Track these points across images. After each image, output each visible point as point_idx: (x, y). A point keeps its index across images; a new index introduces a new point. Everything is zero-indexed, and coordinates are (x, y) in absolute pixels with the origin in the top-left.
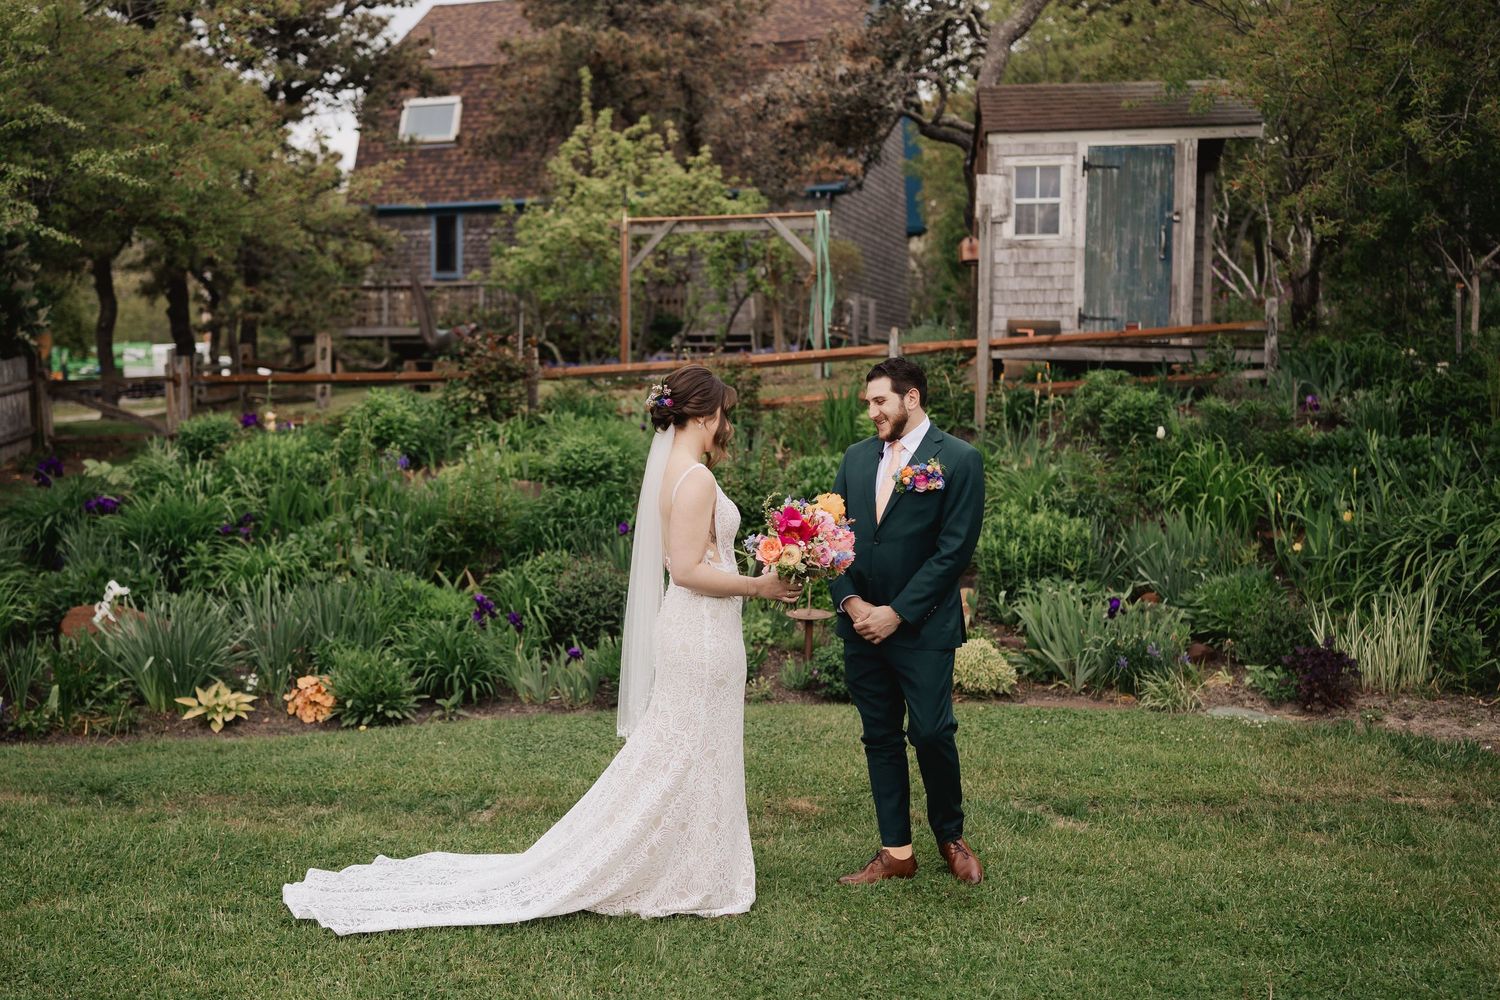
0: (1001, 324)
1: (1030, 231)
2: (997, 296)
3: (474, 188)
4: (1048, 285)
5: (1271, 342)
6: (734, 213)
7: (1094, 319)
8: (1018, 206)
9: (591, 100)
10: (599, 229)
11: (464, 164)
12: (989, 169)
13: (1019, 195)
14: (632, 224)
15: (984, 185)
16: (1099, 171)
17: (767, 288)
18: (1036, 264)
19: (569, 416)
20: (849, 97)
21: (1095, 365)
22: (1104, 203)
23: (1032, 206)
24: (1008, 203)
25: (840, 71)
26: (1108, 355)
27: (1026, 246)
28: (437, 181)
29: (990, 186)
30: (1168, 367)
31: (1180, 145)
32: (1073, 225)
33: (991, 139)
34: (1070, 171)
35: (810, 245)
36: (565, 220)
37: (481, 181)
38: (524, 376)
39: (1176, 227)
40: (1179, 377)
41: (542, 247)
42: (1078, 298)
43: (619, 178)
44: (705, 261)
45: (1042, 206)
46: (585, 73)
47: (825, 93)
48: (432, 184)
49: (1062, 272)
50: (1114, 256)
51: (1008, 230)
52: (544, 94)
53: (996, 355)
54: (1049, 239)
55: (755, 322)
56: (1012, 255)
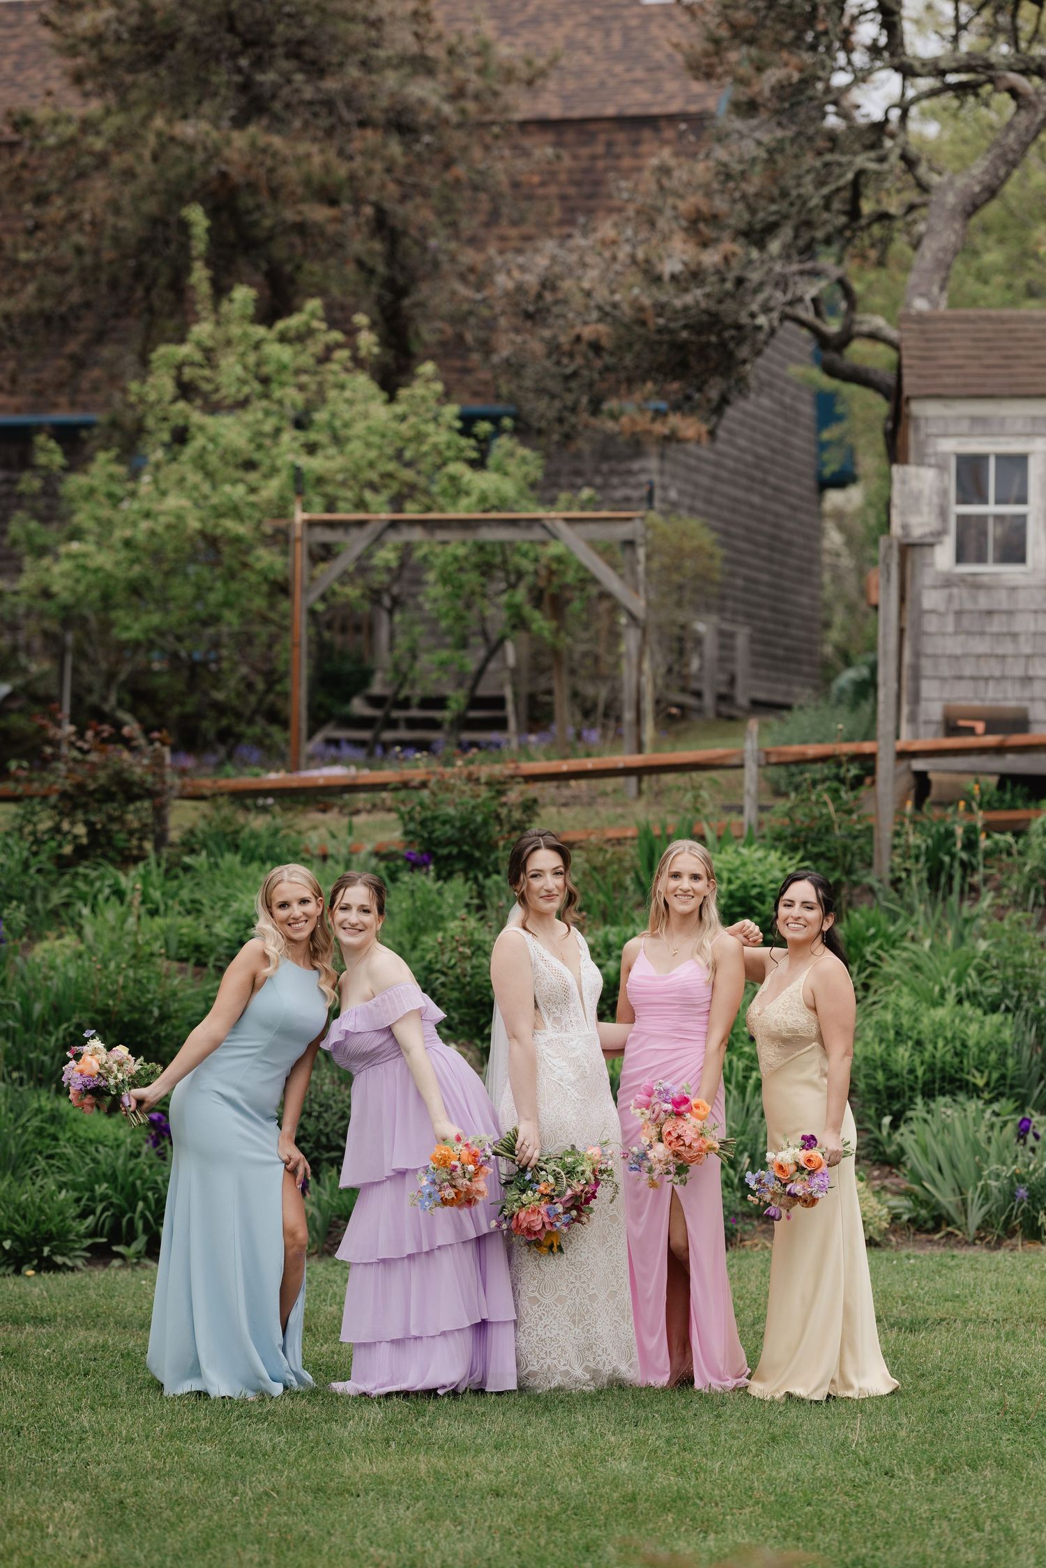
0: (933, 710)
1: (981, 559)
2: (927, 666)
4: (1007, 648)
8: (963, 520)
9: (209, 263)
10: (234, 511)
12: (912, 456)
13: (962, 501)
14: (310, 524)
15: (904, 482)
17: (541, 623)
18: (990, 613)
19: (231, 860)
20: (686, 309)
23: (983, 518)
25: (671, 267)
27: (974, 585)
29: (914, 485)
33: (916, 408)
36: (174, 502)
38: (150, 794)
41: (128, 543)
43: (267, 413)
44: (431, 576)
45: (999, 518)
46: (197, 216)
47: (646, 301)
49: (1032, 628)
51: (943, 557)
52: (116, 240)
53: (919, 765)
54: (1011, 572)
55: (515, 671)
56: (950, 598)
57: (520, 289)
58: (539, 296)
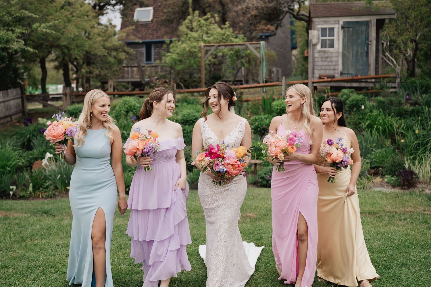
0: (317, 75)
1: (325, 47)
2: (316, 67)
3: (157, 35)
4: (331, 63)
5: (398, 80)
6: (236, 42)
7: (345, 74)
8: (322, 40)
9: (192, 8)
10: (195, 47)
11: (154, 28)
12: (313, 28)
13: (322, 36)
14: (205, 46)
15: (311, 33)
16: (346, 29)
17: (246, 65)
18: (327, 57)
20: (271, 7)
21: (345, 88)
22: (348, 39)
23: (326, 40)
24: (318, 39)
26: (349, 85)
27: (324, 52)
28: (146, 34)
29: (313, 34)
30: (367, 88)
31: (371, 21)
32: (338, 45)
33: (314, 19)
34: (337, 28)
35: (259, 52)
36: (184, 45)
37: (159, 33)
39: (370, 46)
40: (370, 91)
41: (178, 53)
42: (340, 68)
43: (201, 32)
44: (227, 57)
45: (329, 40)
47: (263, 6)
48: (144, 34)
49: (335, 60)
50: (351, 54)
51: (319, 47)
52: (178, 6)
53: (315, 85)
54: (331, 50)
55: (244, 76)
56: (320, 55)
57: (243, 8)
58: (246, 10)
